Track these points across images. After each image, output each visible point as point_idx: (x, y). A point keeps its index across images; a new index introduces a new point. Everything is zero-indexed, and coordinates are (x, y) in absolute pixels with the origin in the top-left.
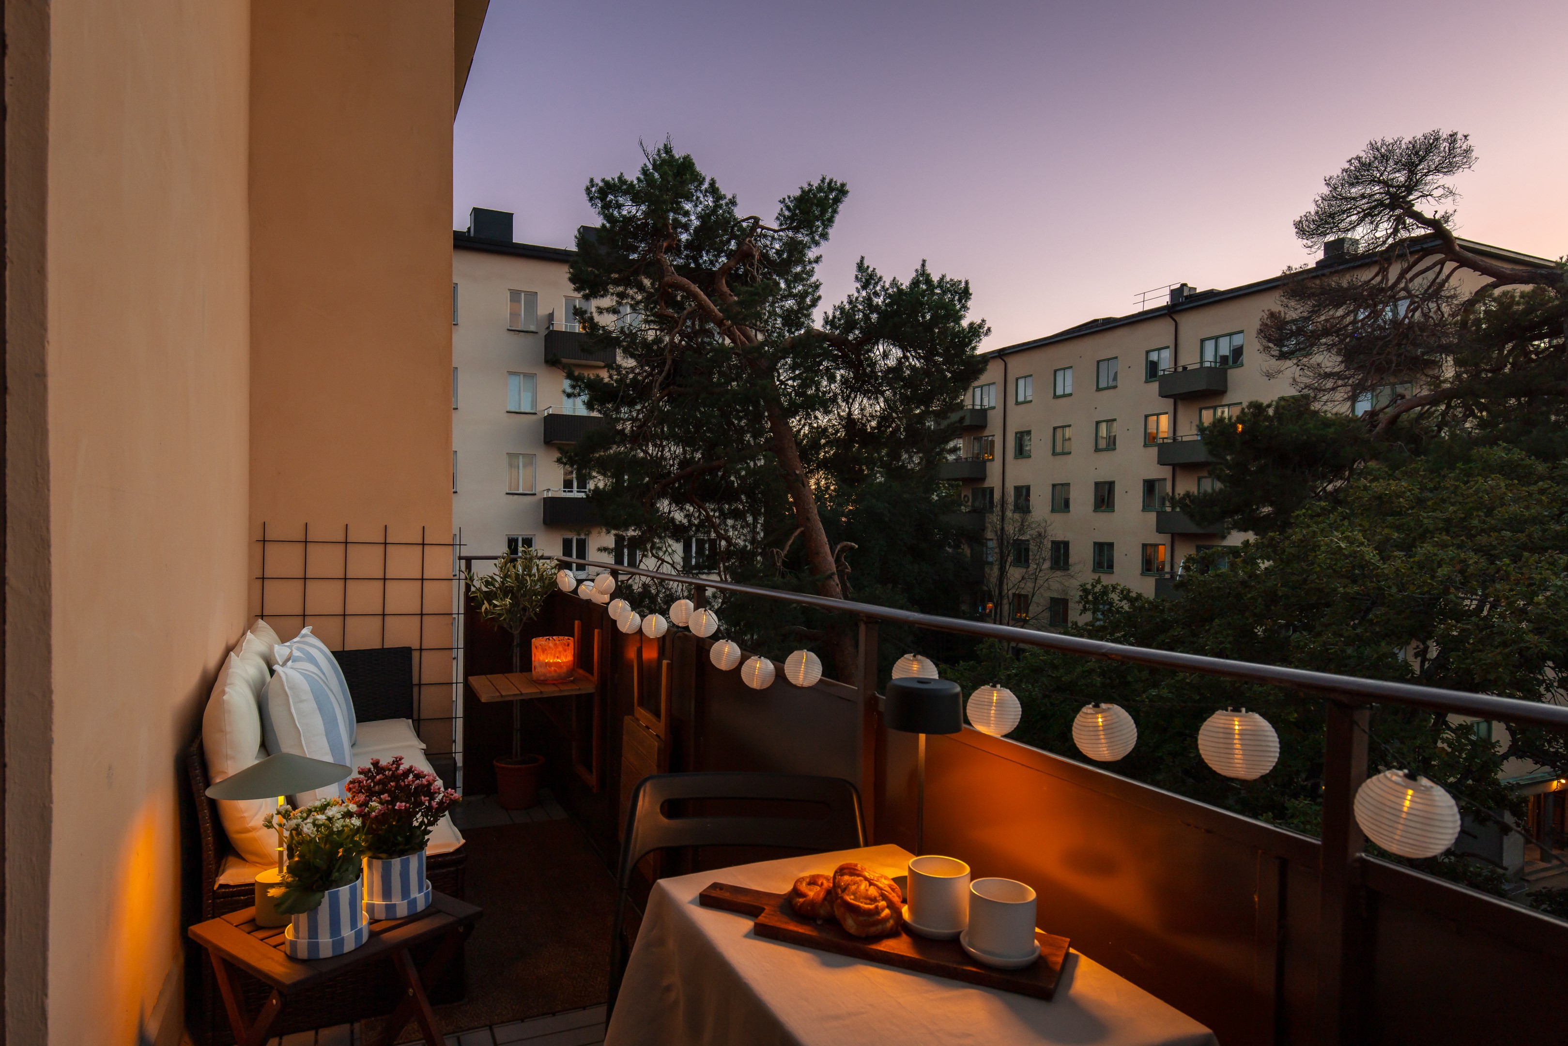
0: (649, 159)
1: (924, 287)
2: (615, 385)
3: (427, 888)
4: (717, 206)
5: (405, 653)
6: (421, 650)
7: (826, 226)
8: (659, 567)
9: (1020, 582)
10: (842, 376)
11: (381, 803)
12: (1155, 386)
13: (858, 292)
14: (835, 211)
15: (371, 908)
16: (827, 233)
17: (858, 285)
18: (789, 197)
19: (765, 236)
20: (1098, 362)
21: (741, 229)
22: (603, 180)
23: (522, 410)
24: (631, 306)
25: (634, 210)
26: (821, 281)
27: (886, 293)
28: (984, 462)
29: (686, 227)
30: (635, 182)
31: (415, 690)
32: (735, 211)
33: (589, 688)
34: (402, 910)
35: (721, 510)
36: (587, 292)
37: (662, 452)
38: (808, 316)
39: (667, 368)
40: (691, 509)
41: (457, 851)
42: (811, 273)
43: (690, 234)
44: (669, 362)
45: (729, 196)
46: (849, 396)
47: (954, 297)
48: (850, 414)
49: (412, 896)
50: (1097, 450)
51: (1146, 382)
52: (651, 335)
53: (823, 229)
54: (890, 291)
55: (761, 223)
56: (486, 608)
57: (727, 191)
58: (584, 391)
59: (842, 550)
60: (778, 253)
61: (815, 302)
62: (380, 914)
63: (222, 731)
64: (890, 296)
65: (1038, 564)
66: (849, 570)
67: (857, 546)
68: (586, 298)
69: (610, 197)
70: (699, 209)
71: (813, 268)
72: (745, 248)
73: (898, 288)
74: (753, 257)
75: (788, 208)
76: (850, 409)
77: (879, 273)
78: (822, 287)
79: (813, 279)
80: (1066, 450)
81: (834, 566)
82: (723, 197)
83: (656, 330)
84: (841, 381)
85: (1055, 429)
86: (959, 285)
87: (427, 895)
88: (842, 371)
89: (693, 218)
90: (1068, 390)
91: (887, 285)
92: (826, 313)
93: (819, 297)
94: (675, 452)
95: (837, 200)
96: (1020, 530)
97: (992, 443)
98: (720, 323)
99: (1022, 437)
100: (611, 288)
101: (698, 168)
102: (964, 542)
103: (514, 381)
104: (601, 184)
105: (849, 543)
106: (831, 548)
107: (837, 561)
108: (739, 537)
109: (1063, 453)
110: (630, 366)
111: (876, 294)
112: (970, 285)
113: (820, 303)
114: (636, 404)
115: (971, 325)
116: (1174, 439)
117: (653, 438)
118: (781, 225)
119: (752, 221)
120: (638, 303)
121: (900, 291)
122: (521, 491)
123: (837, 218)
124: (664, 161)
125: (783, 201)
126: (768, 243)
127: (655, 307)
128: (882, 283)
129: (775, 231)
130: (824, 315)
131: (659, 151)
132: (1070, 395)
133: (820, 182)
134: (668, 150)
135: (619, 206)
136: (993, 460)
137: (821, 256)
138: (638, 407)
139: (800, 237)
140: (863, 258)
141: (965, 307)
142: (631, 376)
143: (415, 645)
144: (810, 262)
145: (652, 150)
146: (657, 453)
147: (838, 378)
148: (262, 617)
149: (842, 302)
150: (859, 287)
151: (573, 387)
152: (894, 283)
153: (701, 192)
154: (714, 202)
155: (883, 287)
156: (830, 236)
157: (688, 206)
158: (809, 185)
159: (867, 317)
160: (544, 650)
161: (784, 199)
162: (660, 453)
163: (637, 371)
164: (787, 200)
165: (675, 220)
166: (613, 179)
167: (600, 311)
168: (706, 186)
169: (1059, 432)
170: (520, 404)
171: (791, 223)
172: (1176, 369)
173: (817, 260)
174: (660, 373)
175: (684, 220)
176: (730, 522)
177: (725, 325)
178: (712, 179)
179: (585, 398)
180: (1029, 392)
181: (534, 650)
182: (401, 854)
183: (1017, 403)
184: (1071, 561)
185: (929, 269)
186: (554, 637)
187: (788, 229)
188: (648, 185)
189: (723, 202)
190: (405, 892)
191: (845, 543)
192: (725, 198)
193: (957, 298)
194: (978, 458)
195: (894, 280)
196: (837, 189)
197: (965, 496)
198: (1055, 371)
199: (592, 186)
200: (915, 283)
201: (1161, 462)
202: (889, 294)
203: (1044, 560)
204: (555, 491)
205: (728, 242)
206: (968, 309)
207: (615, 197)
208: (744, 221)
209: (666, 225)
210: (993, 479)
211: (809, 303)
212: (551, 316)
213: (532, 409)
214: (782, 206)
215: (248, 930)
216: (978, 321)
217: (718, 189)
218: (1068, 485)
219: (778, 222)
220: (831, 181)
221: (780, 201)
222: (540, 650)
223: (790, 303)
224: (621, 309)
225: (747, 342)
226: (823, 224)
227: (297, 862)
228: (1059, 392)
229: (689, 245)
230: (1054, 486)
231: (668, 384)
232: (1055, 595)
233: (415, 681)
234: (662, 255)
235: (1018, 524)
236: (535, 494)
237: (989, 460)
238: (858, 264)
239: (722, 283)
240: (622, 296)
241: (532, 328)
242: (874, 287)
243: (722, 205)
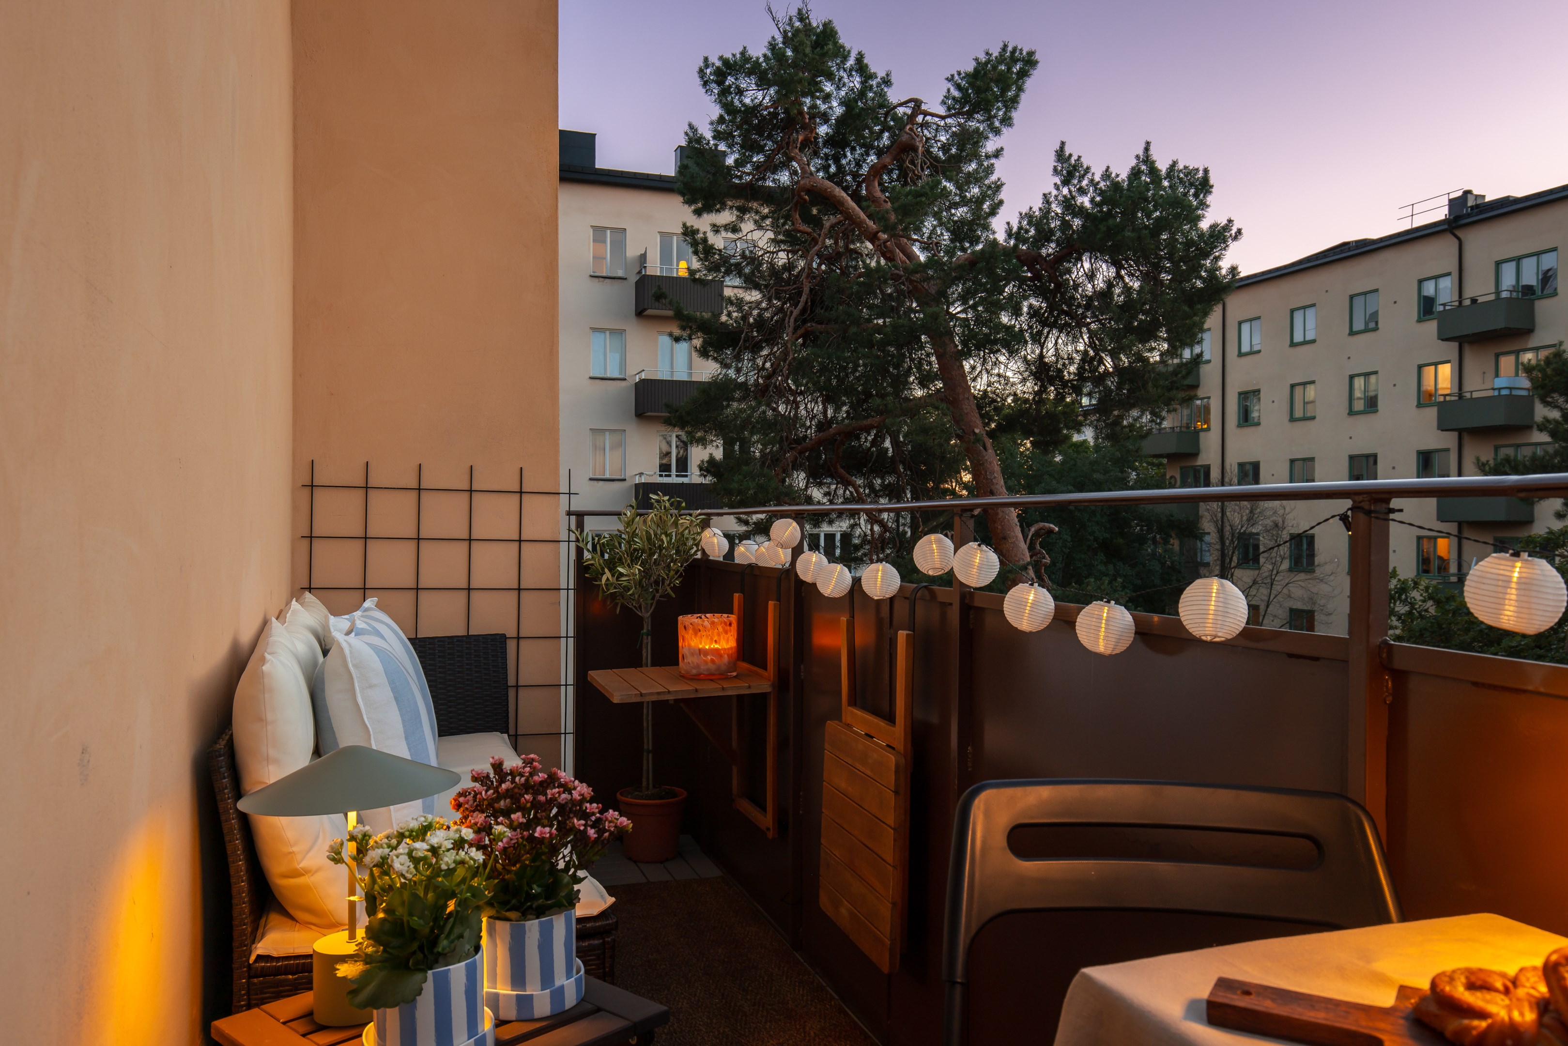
0: (779, 29)
1: (1147, 179)
2: (735, 325)
3: (578, 972)
4: (865, 87)
5: (497, 642)
6: (518, 638)
7: (1008, 109)
9: (1250, 587)
10: (1031, 306)
11: (511, 827)
12: (1432, 326)
13: (1057, 188)
14: (1020, 89)
15: (494, 1001)
16: (1010, 118)
17: (1057, 180)
18: (959, 73)
19: (928, 125)
20: (1352, 297)
21: (895, 118)
22: (721, 58)
23: (609, 375)
24: (756, 222)
25: (760, 95)
26: (1003, 180)
27: (1096, 189)
28: (1197, 433)
29: (825, 117)
30: (762, 59)
31: (512, 693)
32: (888, 94)
33: (762, 684)
34: (543, 1007)
35: (871, 486)
36: (700, 205)
37: (796, 410)
38: (986, 227)
39: (804, 298)
41: (603, 915)
42: (990, 170)
43: (831, 126)
44: (806, 290)
45: (881, 74)
46: (1040, 333)
47: (1188, 192)
48: (1041, 356)
49: (558, 983)
50: (1351, 413)
51: (1419, 321)
52: (782, 258)
53: (1005, 113)
54: (1102, 185)
55: (923, 107)
56: (608, 579)
57: (877, 68)
59: (1037, 534)
60: (945, 148)
61: (994, 210)
62: (509, 1013)
63: (261, 719)
64: (1102, 193)
65: (1274, 564)
66: (1048, 560)
67: (1057, 529)
68: (698, 213)
69: (730, 80)
70: (843, 93)
71: (994, 164)
72: (905, 138)
73: (1112, 181)
75: (958, 87)
76: (1041, 350)
77: (1086, 162)
78: (1004, 188)
79: (993, 178)
80: (1309, 415)
81: (1027, 554)
82: (872, 76)
83: (788, 252)
84: (1029, 313)
85: (1293, 386)
86: (1195, 174)
87: (578, 981)
88: (1031, 300)
89: (835, 104)
90: (1310, 336)
91: (1097, 178)
92: (1008, 223)
93: (1001, 202)
94: (812, 410)
95: (1023, 74)
96: (1248, 520)
97: (1207, 409)
98: (871, 238)
99: (1248, 397)
100: (728, 201)
101: (842, 38)
102: (1173, 535)
103: (598, 339)
104: (718, 64)
105: (1047, 524)
106: (1023, 531)
107: (1031, 548)
109: (1305, 419)
110: (753, 299)
111: (1082, 191)
112: (1211, 174)
113: (1002, 211)
114: (762, 348)
115: (1213, 227)
116: (1460, 396)
117: (781, 392)
118: (949, 109)
119: (912, 104)
120: (764, 218)
121: (1116, 186)
122: (607, 476)
123: (1023, 97)
124: (797, 32)
125: (950, 79)
126: (932, 134)
127: (785, 223)
128: (1089, 176)
129: (943, 118)
130: (1006, 226)
131: (791, 19)
132: (1313, 341)
133: (1000, 51)
134: (802, 16)
135: (740, 92)
136: (1208, 429)
137: (1002, 149)
138: (765, 352)
139: (973, 124)
140: (1063, 143)
141: (1203, 205)
142: (755, 312)
143: (511, 632)
144: (988, 157)
145: (781, 16)
146: (790, 412)
147: (1025, 309)
148: (310, 589)
149: (1031, 208)
150: (1059, 183)
152: (1106, 175)
153: (845, 70)
154: (862, 83)
155: (1092, 181)
156: (1015, 121)
157: (828, 89)
158: (987, 54)
159: (1066, 225)
160: (696, 631)
161: (953, 76)
162: (793, 412)
163: (764, 305)
164: (956, 77)
165: (813, 107)
166: (734, 55)
167: (716, 229)
168: (851, 62)
169: (1298, 390)
170: (605, 369)
171: (963, 106)
172: (1460, 302)
173: (997, 154)
174: (794, 307)
175: (823, 107)
177: (879, 239)
178: (860, 53)
179: (698, 342)
180: (1256, 340)
181: (681, 631)
182: (539, 913)
183: (1241, 355)
184: (1317, 560)
185: (1154, 155)
186: (708, 615)
187: (957, 114)
188: (776, 62)
189: (874, 83)
190: (547, 978)
191: (1042, 524)
192: (877, 77)
193: (1192, 191)
194: (1188, 427)
195: (1106, 171)
196: (1023, 60)
197: (1171, 477)
198: (1292, 311)
199: (707, 66)
200: (1135, 173)
201: (1443, 427)
202: (1101, 189)
203: (1283, 558)
204: (650, 476)
205: (879, 136)
206: (1208, 206)
207: (736, 79)
208: (900, 105)
209: (801, 113)
210: (1209, 455)
211: (987, 211)
212: (643, 258)
213: (620, 373)
214: (949, 85)
215: (303, 1030)
216: (1223, 222)
217: (867, 66)
218: (1312, 459)
219: (945, 106)
220: (1015, 50)
221: (947, 79)
222: (691, 631)
223: (961, 212)
224: (743, 226)
225: (908, 262)
226: (1004, 106)
227: (383, 920)
228: (1298, 338)
229: (830, 141)
230: (1292, 461)
231: (805, 322)
232: (1299, 605)
233: (511, 681)
234: (797, 151)
235: (1247, 511)
236: (625, 480)
237: (1203, 430)
238: (1056, 152)
239: (875, 188)
240: (743, 210)
241: (620, 273)
242: (1080, 181)
243: (871, 86)
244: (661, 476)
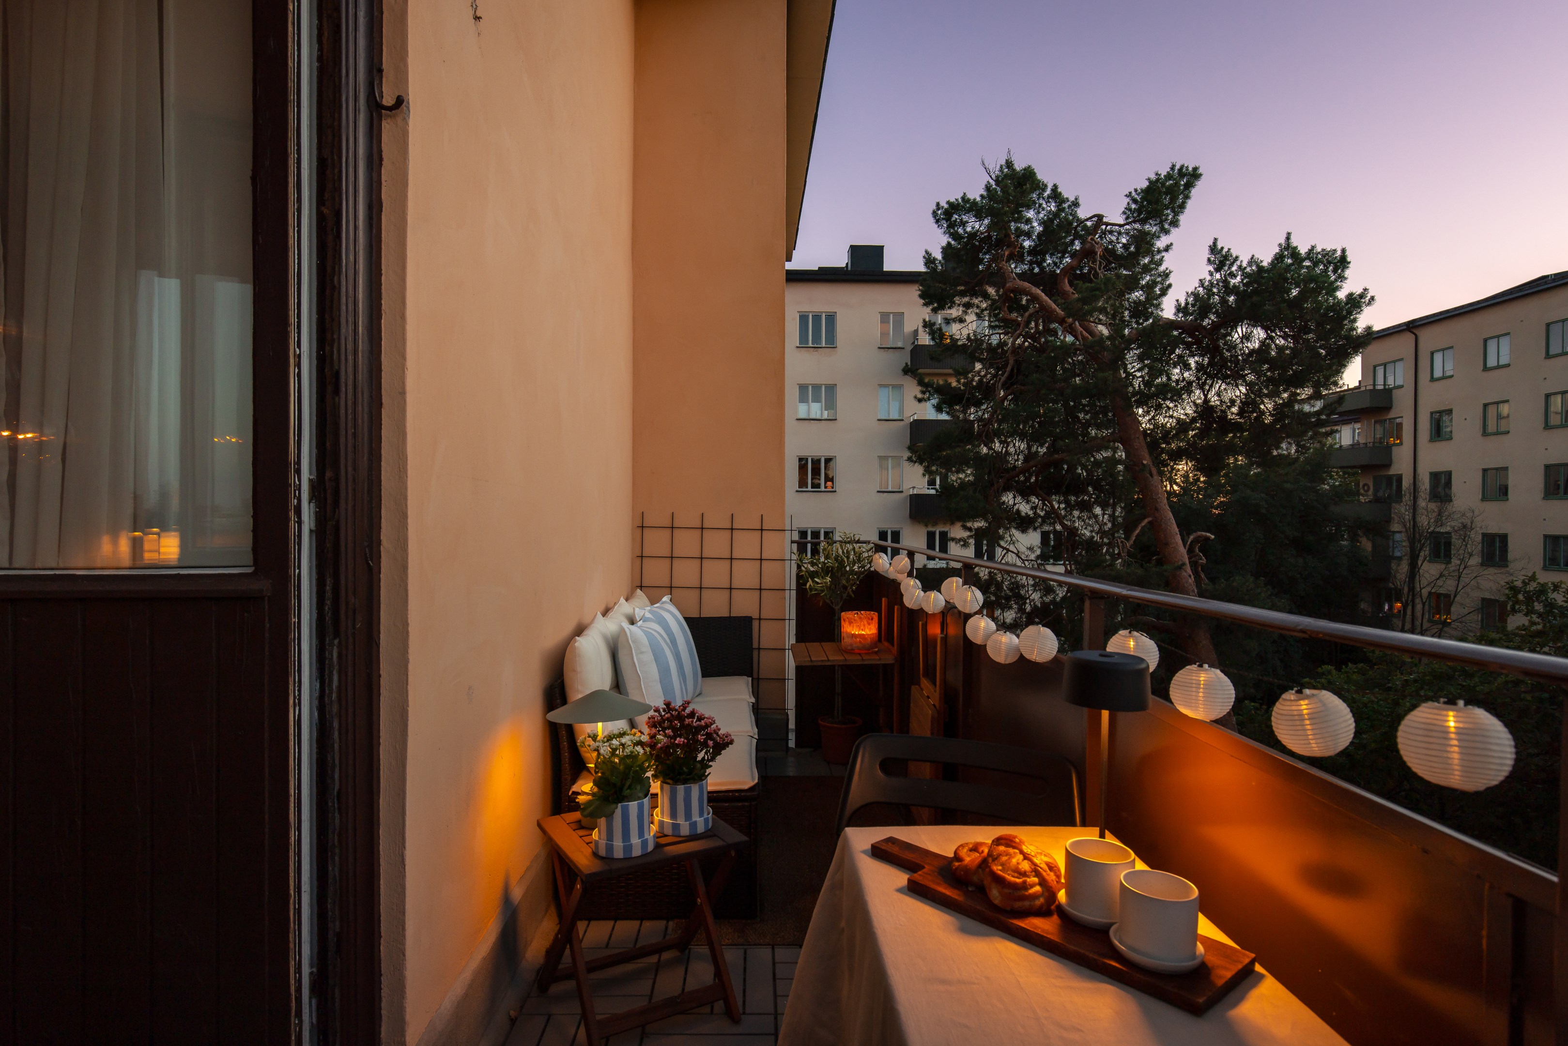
0: (991, 177)
1: (1290, 261)
2: (962, 388)
3: (708, 814)
4: (1060, 210)
5: (748, 620)
6: (760, 619)
7: (1176, 214)
8: (1004, 556)
9: (1438, 579)
10: (1197, 362)
11: (665, 735)
13: (1212, 275)
14: (1187, 197)
15: (661, 823)
16: (1177, 221)
17: (1211, 268)
18: (1136, 190)
19: (1111, 232)
20: (1548, 325)
21: (1085, 228)
22: (948, 202)
23: (891, 418)
24: (977, 314)
25: (977, 226)
26: (1171, 268)
27: (1243, 273)
28: (1389, 449)
29: (1028, 235)
30: (978, 199)
31: (755, 653)
32: (1078, 212)
33: (888, 659)
34: (685, 831)
35: (1067, 502)
36: (935, 305)
37: (1007, 448)
38: (1158, 306)
39: (1009, 369)
40: (1037, 501)
41: (752, 789)
42: (1160, 263)
43: (1034, 240)
44: (1011, 362)
45: (1072, 199)
46: (1204, 383)
47: (1328, 268)
48: (1206, 401)
49: (694, 819)
50: (1547, 426)
52: (995, 340)
53: (1174, 217)
54: (1249, 270)
55: (1105, 220)
56: (810, 585)
57: (1068, 194)
58: (932, 395)
59: (1196, 541)
60: (1125, 246)
61: (1164, 292)
62: (668, 831)
64: (1248, 275)
65: (1462, 560)
66: (1204, 561)
67: (1213, 537)
68: (935, 311)
69: (955, 217)
70: (1042, 215)
71: (1163, 257)
72: (1089, 246)
73: (1258, 266)
74: (1096, 253)
75: (1135, 201)
76: (1206, 396)
77: (1235, 253)
78: (1172, 275)
79: (1162, 268)
80: (1503, 429)
81: (1186, 556)
82: (1066, 200)
83: (1000, 334)
84: (1196, 368)
85: (1485, 406)
86: (1333, 254)
87: (706, 820)
88: (1196, 358)
89: (1035, 224)
90: (1503, 361)
91: (1244, 264)
92: (1177, 301)
93: (1170, 286)
94: (1020, 447)
95: (1189, 186)
96: (1436, 521)
97: (1400, 426)
98: (1062, 322)
99: (1440, 417)
100: (957, 300)
101: (1039, 176)
102: (1361, 534)
103: (884, 393)
104: (946, 206)
105: (1204, 533)
106: (1183, 539)
107: (1190, 551)
108: (1086, 528)
109: (1497, 433)
111: (1233, 275)
112: (1347, 253)
113: (1171, 292)
114: (982, 404)
115: (1350, 296)
117: (997, 434)
118: (1127, 218)
119: (1095, 219)
120: (983, 310)
121: (1261, 269)
122: (890, 489)
123: (1190, 204)
124: (1006, 176)
125: (1129, 195)
126: (1114, 238)
127: (999, 314)
128: (1238, 263)
129: (1121, 226)
130: (1176, 303)
131: (1001, 167)
132: (1507, 366)
133: (1169, 170)
134: (1009, 164)
135: (963, 224)
136: (1401, 444)
137: (1171, 244)
138: (984, 407)
139: (1147, 227)
140: (1216, 239)
141: (1342, 278)
142: (976, 379)
143: (755, 615)
144: (1159, 251)
145: (993, 167)
146: (1002, 449)
147: (1193, 365)
148: (642, 587)
149: (1195, 288)
150: (1212, 270)
151: (923, 393)
153: (1043, 198)
154: (1056, 206)
155: (1240, 267)
156: (1181, 223)
157: (1031, 214)
158: (1157, 174)
159: (1224, 301)
160: (850, 623)
161: (1130, 193)
162: (1004, 449)
164: (1134, 194)
165: (1017, 229)
166: (957, 200)
167: (948, 321)
168: (1048, 192)
169: (1492, 410)
170: (889, 414)
171: (1139, 216)
173: (1167, 248)
174: (1002, 375)
175: (1026, 228)
176: (1076, 513)
177: (1067, 323)
178: (1054, 185)
179: (934, 401)
180: (1449, 367)
181: (842, 623)
182: (685, 782)
183: (1433, 379)
184: (1510, 556)
185: (1294, 242)
186: (862, 612)
187: (1134, 222)
188: (991, 200)
189: (1066, 205)
190: (688, 815)
191: (1199, 533)
192: (1068, 201)
193: (1331, 268)
194: (1381, 443)
195: (1252, 258)
196: (1189, 174)
197: (1364, 485)
198: (1485, 341)
199: (938, 209)
200: (1279, 258)
202: (1248, 273)
203: (1471, 555)
204: (920, 489)
205: (1072, 243)
206: (1346, 279)
207: (960, 216)
208: (1087, 220)
209: (1007, 236)
210: (1401, 466)
211: (1158, 292)
212: (915, 333)
213: (900, 416)
214: (1128, 200)
215: (575, 827)
216: (1358, 291)
217: (1060, 193)
218: (1506, 469)
219: (1124, 217)
220: (1182, 167)
221: (1126, 196)
222: (847, 623)
223: (1138, 295)
224: (967, 318)
225: (1090, 337)
226: (1173, 211)
227: (600, 777)
228: (1492, 362)
229: (1032, 251)
230: (1485, 471)
231: (1012, 384)
232: (1487, 596)
233: (755, 645)
234: (1004, 263)
235: (1435, 515)
236: (902, 492)
237: (1395, 445)
238: (1210, 246)
239: (1064, 283)
240: (968, 306)
241: (900, 345)
242: (1229, 268)
243: (1065, 208)
244: (928, 489)
